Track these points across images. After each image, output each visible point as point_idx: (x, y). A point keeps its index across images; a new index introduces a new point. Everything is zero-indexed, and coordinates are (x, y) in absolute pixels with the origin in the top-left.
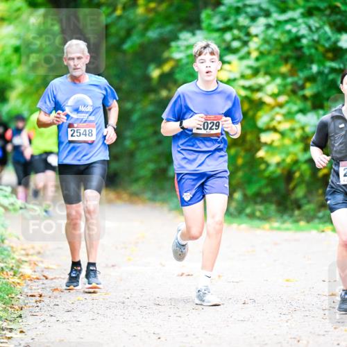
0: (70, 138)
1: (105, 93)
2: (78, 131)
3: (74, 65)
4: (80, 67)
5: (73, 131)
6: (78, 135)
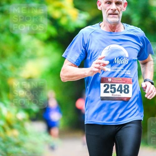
0: (103, 95)
1: (141, 45)
2: (113, 87)
3: (112, 10)
4: (118, 13)
5: (106, 86)
6: (113, 91)
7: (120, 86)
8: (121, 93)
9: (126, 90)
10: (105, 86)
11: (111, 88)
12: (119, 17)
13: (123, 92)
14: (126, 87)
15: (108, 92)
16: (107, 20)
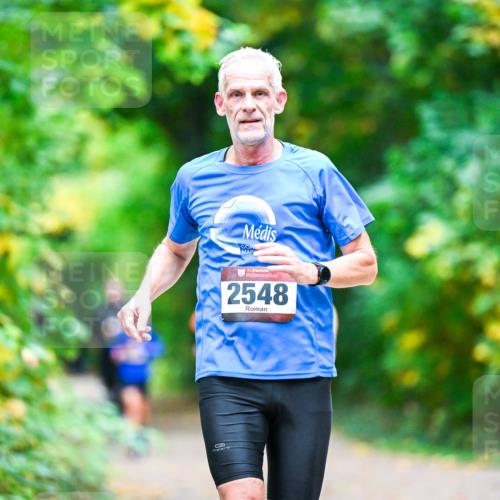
2: (248, 288)
3: (245, 111)
4: (262, 116)
5: (234, 288)
6: (248, 299)
7: (267, 288)
8: (267, 303)
9: (281, 297)
10: (230, 288)
11: (245, 293)
12: (264, 127)
13: (272, 302)
14: (281, 289)
15: (238, 302)
16: (237, 137)
